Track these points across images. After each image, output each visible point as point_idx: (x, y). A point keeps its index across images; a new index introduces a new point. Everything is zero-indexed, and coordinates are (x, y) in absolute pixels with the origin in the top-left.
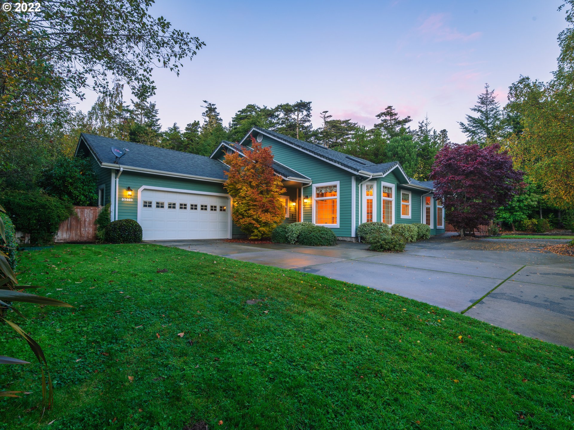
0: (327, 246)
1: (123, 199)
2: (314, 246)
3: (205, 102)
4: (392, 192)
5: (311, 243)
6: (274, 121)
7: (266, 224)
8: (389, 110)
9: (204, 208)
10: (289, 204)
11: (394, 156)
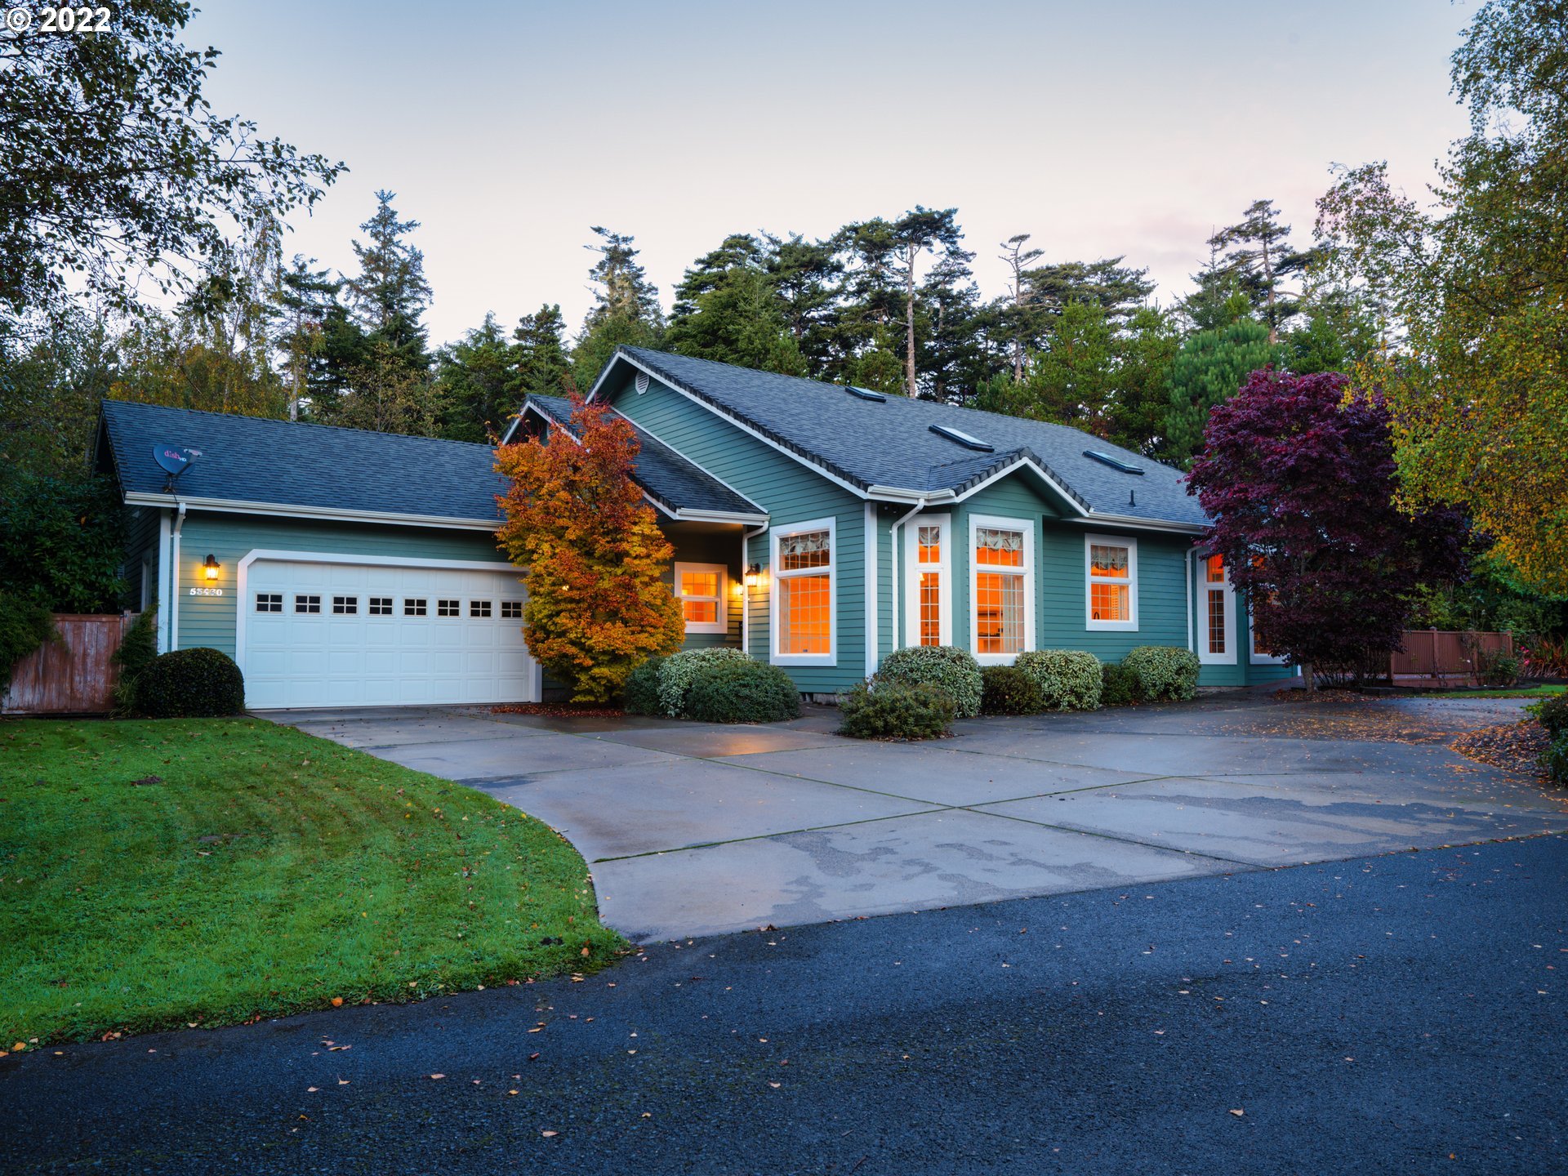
0: (758, 722)
1: (193, 592)
2: (718, 722)
3: (599, 230)
4: (1021, 546)
5: (712, 714)
6: (827, 285)
7: (615, 658)
8: (1257, 214)
9: (449, 608)
10: (725, 590)
11: (1194, 401)
